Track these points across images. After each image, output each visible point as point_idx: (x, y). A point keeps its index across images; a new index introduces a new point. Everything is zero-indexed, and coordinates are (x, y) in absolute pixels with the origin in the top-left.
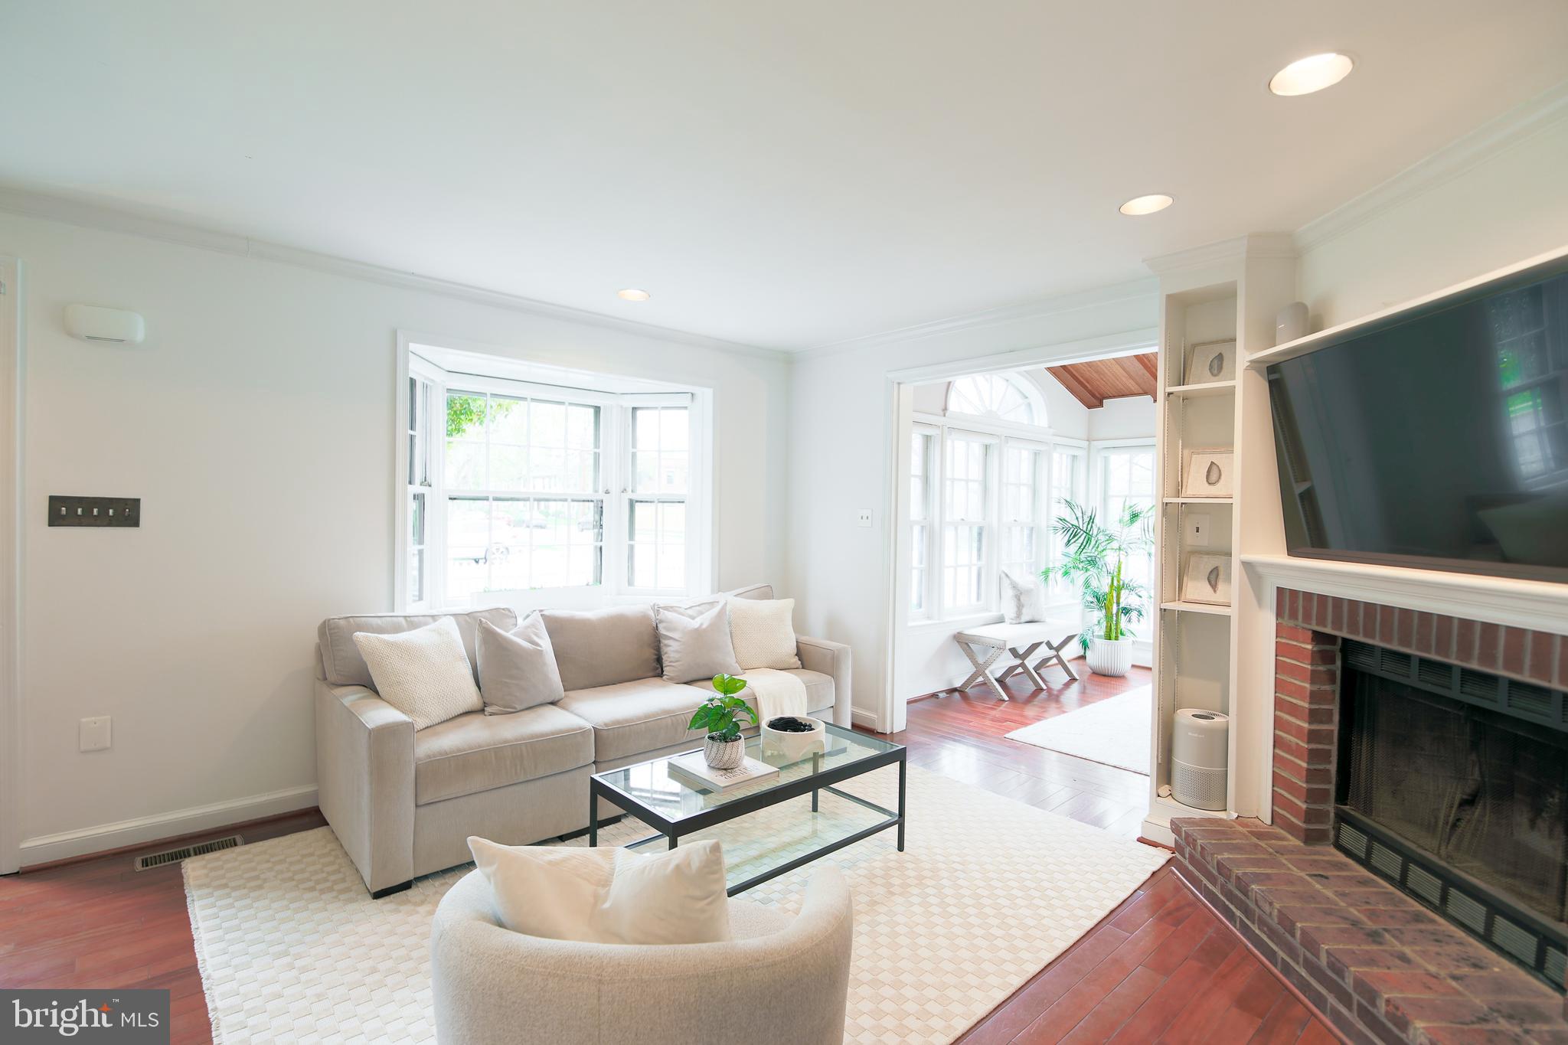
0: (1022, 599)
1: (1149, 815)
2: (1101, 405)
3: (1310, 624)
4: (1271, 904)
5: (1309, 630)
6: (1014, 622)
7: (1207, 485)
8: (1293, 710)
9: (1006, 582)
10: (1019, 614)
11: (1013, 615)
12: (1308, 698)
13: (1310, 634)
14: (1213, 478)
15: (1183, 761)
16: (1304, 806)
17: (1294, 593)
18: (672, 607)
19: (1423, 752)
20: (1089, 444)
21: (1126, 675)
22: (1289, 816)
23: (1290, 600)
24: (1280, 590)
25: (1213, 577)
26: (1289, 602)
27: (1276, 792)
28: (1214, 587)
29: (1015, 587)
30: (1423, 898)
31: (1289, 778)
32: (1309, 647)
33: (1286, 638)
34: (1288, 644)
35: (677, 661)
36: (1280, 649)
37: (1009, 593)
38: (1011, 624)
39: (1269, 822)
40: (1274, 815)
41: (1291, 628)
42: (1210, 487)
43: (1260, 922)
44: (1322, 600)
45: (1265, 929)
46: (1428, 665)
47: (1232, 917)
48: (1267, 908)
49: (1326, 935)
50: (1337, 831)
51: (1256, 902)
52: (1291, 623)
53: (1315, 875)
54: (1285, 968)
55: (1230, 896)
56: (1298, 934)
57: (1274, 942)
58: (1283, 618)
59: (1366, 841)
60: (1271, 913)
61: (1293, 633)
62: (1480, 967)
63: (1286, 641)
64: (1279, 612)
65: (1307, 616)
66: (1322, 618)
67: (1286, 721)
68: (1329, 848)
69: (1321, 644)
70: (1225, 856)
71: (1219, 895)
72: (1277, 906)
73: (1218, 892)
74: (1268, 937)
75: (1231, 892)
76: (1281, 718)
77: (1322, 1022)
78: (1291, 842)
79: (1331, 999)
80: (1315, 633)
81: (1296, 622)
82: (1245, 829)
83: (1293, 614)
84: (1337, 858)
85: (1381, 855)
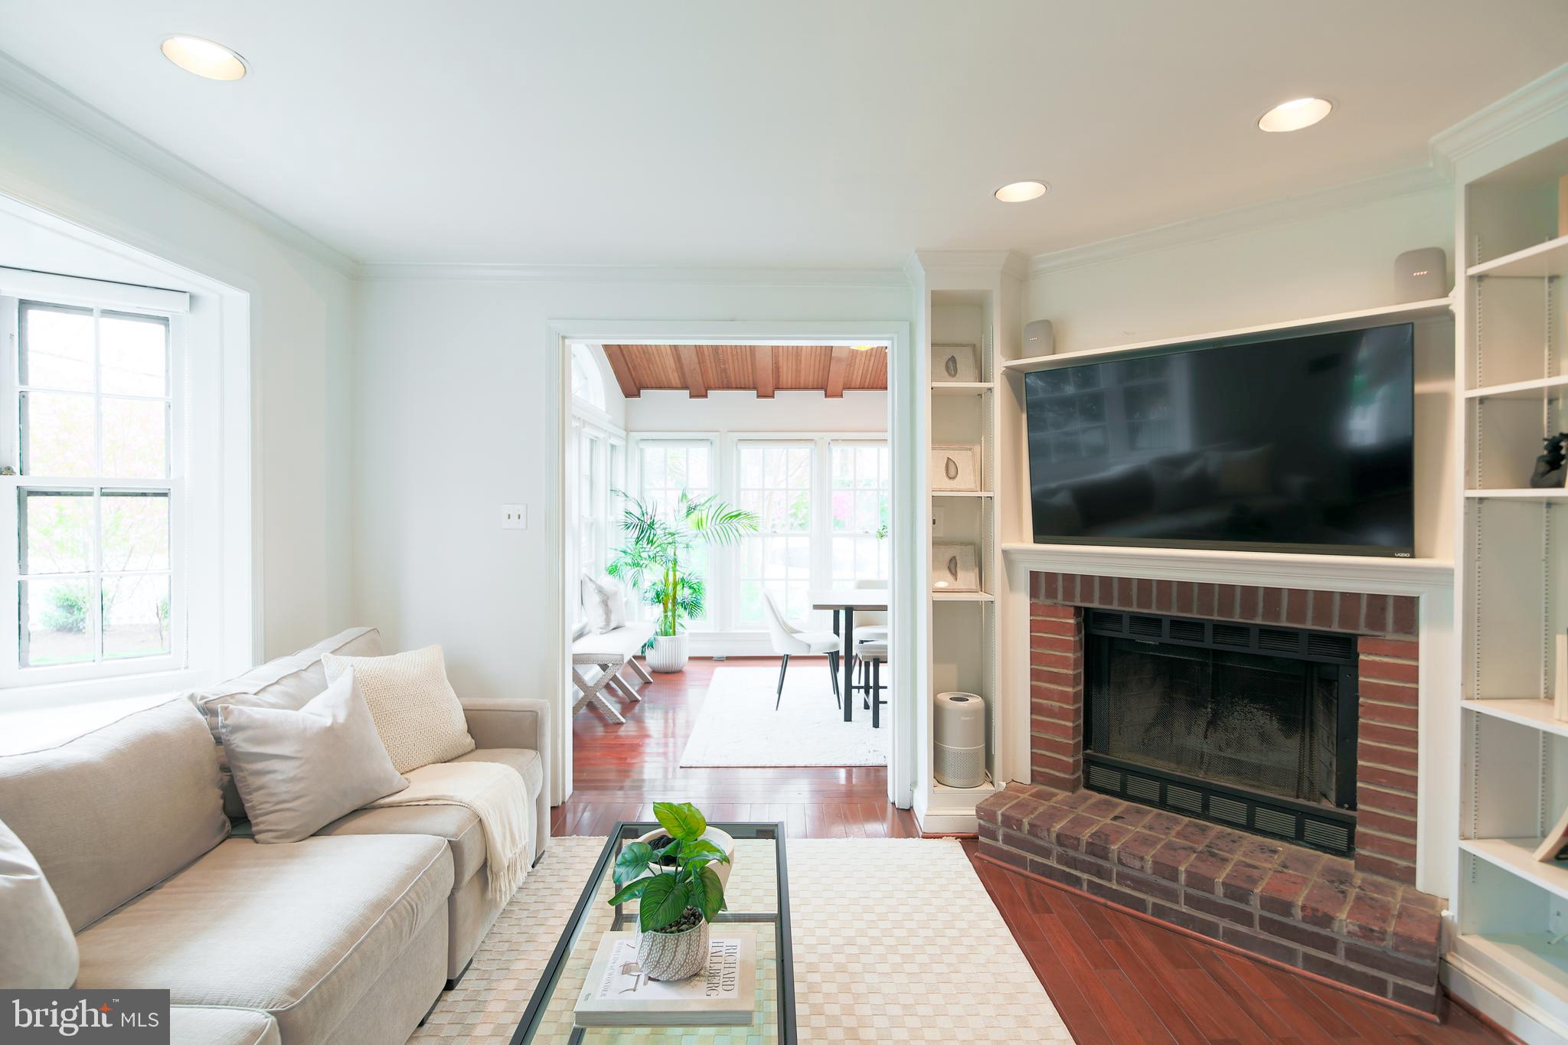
0: (609, 603)
1: (928, 809)
2: (639, 395)
3: (1073, 601)
4: (1142, 859)
5: (1071, 606)
6: (604, 631)
7: (947, 479)
8: (1054, 678)
9: (590, 588)
10: (608, 621)
11: (602, 624)
12: (1072, 666)
13: (1072, 610)
14: (952, 472)
15: (954, 745)
16: (1071, 760)
17: (1051, 577)
18: (232, 696)
19: (1132, 693)
20: (627, 434)
21: (685, 669)
22: (1052, 772)
23: (1046, 582)
24: (1034, 575)
25: (952, 566)
26: (1043, 585)
27: (1036, 753)
28: (954, 574)
29: (600, 591)
30: (1187, 810)
31: (1051, 738)
32: (1072, 621)
33: (1042, 616)
34: (1045, 621)
35: (297, 798)
36: (1034, 626)
37: (593, 599)
38: (601, 634)
39: (1029, 781)
40: (1034, 776)
41: (1049, 606)
42: (951, 481)
43: (1122, 878)
44: (1087, 580)
45: (1129, 882)
46: (1179, 625)
47: (1077, 882)
48: (1137, 864)
49: (1204, 869)
50: (1087, 774)
51: (1120, 861)
52: (1049, 602)
53: (1115, 818)
54: (1159, 911)
55: (1074, 863)
56: (1183, 878)
57: (1140, 891)
58: (1038, 598)
59: (1118, 775)
60: (1143, 867)
61: (1052, 610)
62: (1275, 852)
63: (1044, 618)
64: (1034, 593)
65: (1069, 594)
66: (1087, 595)
67: (1046, 689)
68: (1083, 791)
69: (1090, 620)
70: (1057, 827)
71: (1055, 865)
72: (1149, 858)
73: (1052, 863)
74: (1134, 889)
75: (1075, 859)
76: (1039, 687)
77: (1218, 947)
78: (1062, 795)
79: (1224, 923)
80: (1078, 609)
81: (1055, 601)
82: (1026, 795)
83: (1051, 593)
84: (1097, 797)
85: (1136, 785)
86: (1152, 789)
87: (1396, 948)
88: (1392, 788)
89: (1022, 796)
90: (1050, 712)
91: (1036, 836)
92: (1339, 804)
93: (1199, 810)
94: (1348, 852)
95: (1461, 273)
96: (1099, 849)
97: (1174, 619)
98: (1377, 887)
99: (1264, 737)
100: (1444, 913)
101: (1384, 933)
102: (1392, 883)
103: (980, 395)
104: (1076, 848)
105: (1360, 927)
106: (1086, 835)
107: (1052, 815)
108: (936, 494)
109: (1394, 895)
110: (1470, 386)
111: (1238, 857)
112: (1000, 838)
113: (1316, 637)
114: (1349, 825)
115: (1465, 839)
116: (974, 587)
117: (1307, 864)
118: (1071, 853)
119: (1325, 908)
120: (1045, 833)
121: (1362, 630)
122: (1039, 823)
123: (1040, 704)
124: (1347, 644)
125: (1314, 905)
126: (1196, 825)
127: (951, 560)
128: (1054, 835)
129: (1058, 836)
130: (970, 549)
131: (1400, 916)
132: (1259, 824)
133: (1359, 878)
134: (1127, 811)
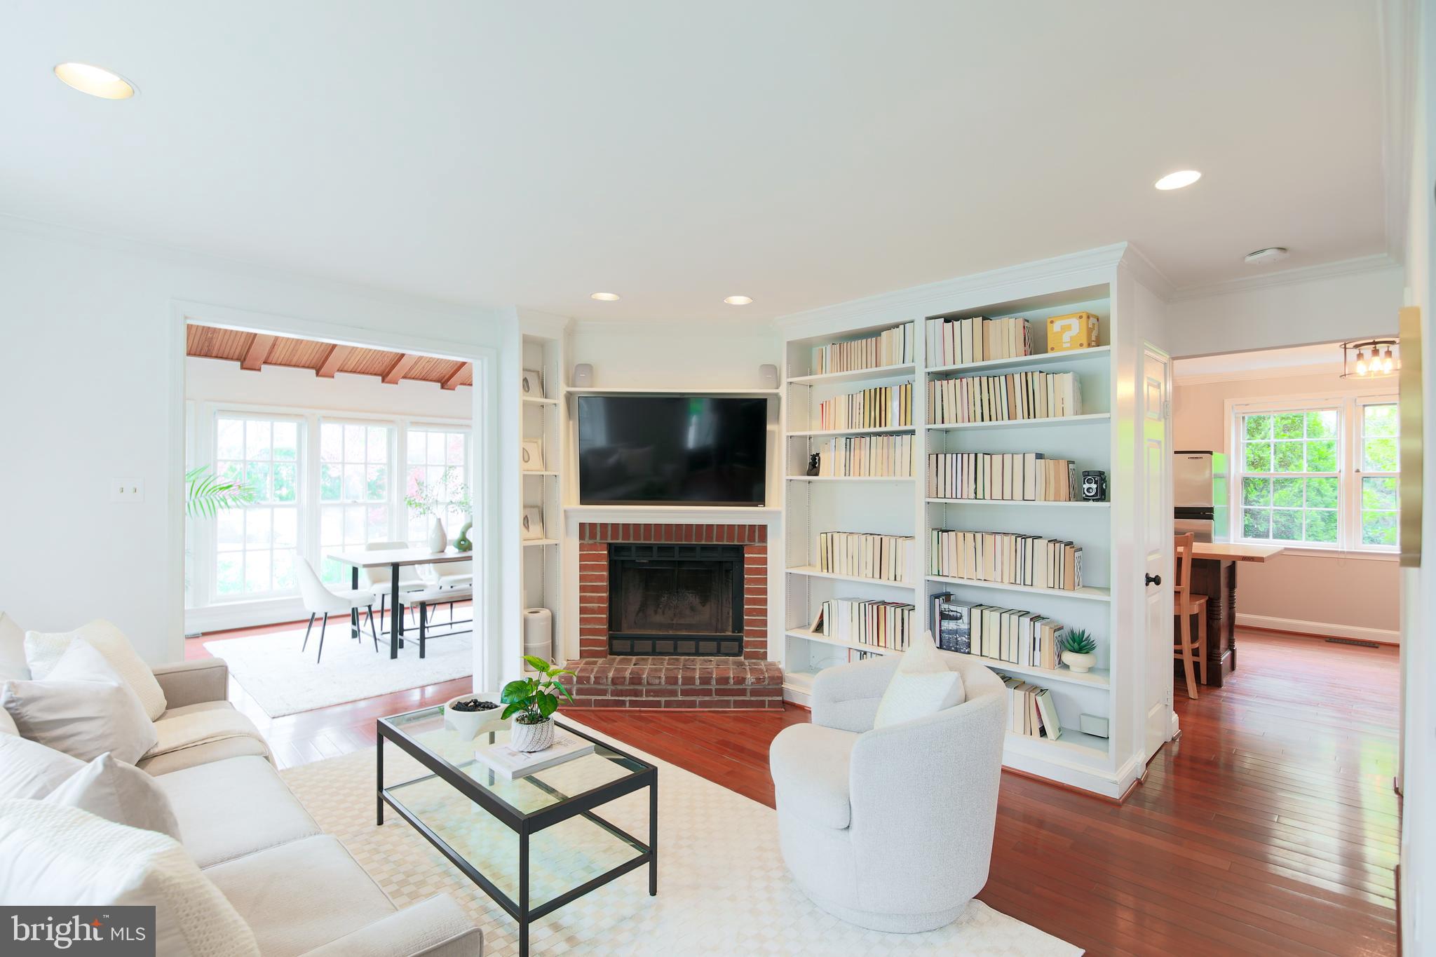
3: (606, 540)
4: (660, 677)
5: (605, 543)
8: (595, 589)
13: (605, 546)
14: (526, 459)
16: (605, 638)
17: (593, 526)
22: (590, 648)
23: (590, 529)
24: (582, 525)
25: (526, 522)
26: (587, 531)
27: (582, 638)
28: (528, 528)
32: (604, 552)
36: (581, 558)
39: (579, 659)
40: (582, 653)
41: (591, 544)
42: (526, 464)
43: (648, 693)
44: (615, 526)
45: (652, 694)
46: (663, 549)
47: (623, 703)
48: (657, 681)
49: (688, 674)
50: (611, 646)
51: (648, 683)
52: (591, 542)
53: (635, 665)
54: (668, 704)
55: (621, 693)
56: (680, 682)
57: (658, 696)
58: (584, 540)
59: (629, 642)
60: (660, 682)
61: (593, 547)
62: (711, 661)
63: (587, 552)
64: (582, 537)
65: (604, 536)
66: (615, 536)
67: (589, 597)
68: (609, 657)
69: (614, 550)
70: (611, 675)
71: (610, 698)
72: (663, 676)
73: (609, 697)
74: (654, 696)
75: (621, 690)
76: (585, 596)
77: (697, 712)
78: (600, 661)
79: (698, 699)
80: (610, 545)
81: (595, 541)
82: (582, 665)
83: (593, 536)
84: (618, 658)
85: (639, 645)
86: (648, 645)
87: (769, 684)
88: (758, 616)
89: (580, 666)
90: (592, 611)
91: (599, 684)
92: (733, 632)
93: (672, 651)
94: (739, 654)
95: (784, 380)
96: (636, 680)
97: (660, 546)
98: (755, 664)
99: (692, 609)
100: (780, 666)
101: (764, 678)
102: (759, 661)
103: (543, 406)
104: (623, 684)
105: (756, 679)
106: (627, 674)
107: (604, 671)
108: (526, 473)
109: (761, 665)
110: (788, 431)
111: (698, 666)
112: (574, 693)
113: (725, 548)
114: (740, 640)
115: (787, 630)
116: (540, 536)
117: (726, 662)
118: (620, 687)
119: (741, 675)
120: (605, 680)
121: (747, 542)
122: (600, 675)
123: (586, 607)
124: (739, 550)
125: (737, 675)
126: (673, 659)
127: (524, 519)
128: (610, 679)
129: (613, 679)
130: (536, 511)
131: (767, 671)
132: (701, 651)
133: (746, 662)
134: (637, 660)
